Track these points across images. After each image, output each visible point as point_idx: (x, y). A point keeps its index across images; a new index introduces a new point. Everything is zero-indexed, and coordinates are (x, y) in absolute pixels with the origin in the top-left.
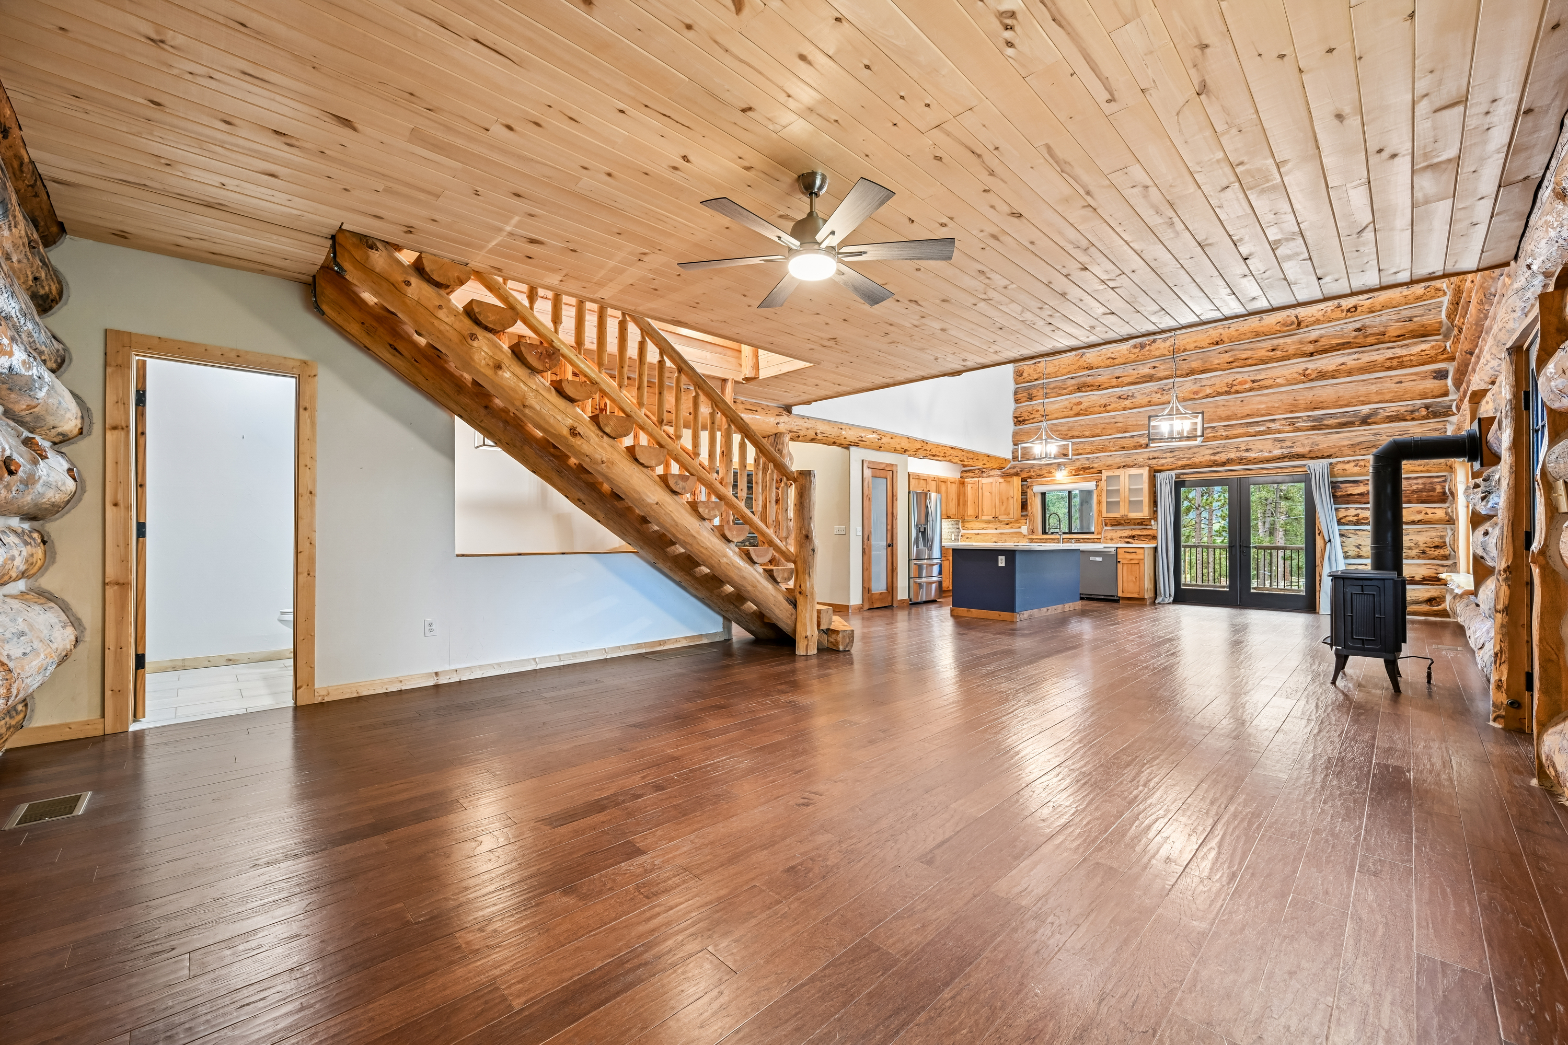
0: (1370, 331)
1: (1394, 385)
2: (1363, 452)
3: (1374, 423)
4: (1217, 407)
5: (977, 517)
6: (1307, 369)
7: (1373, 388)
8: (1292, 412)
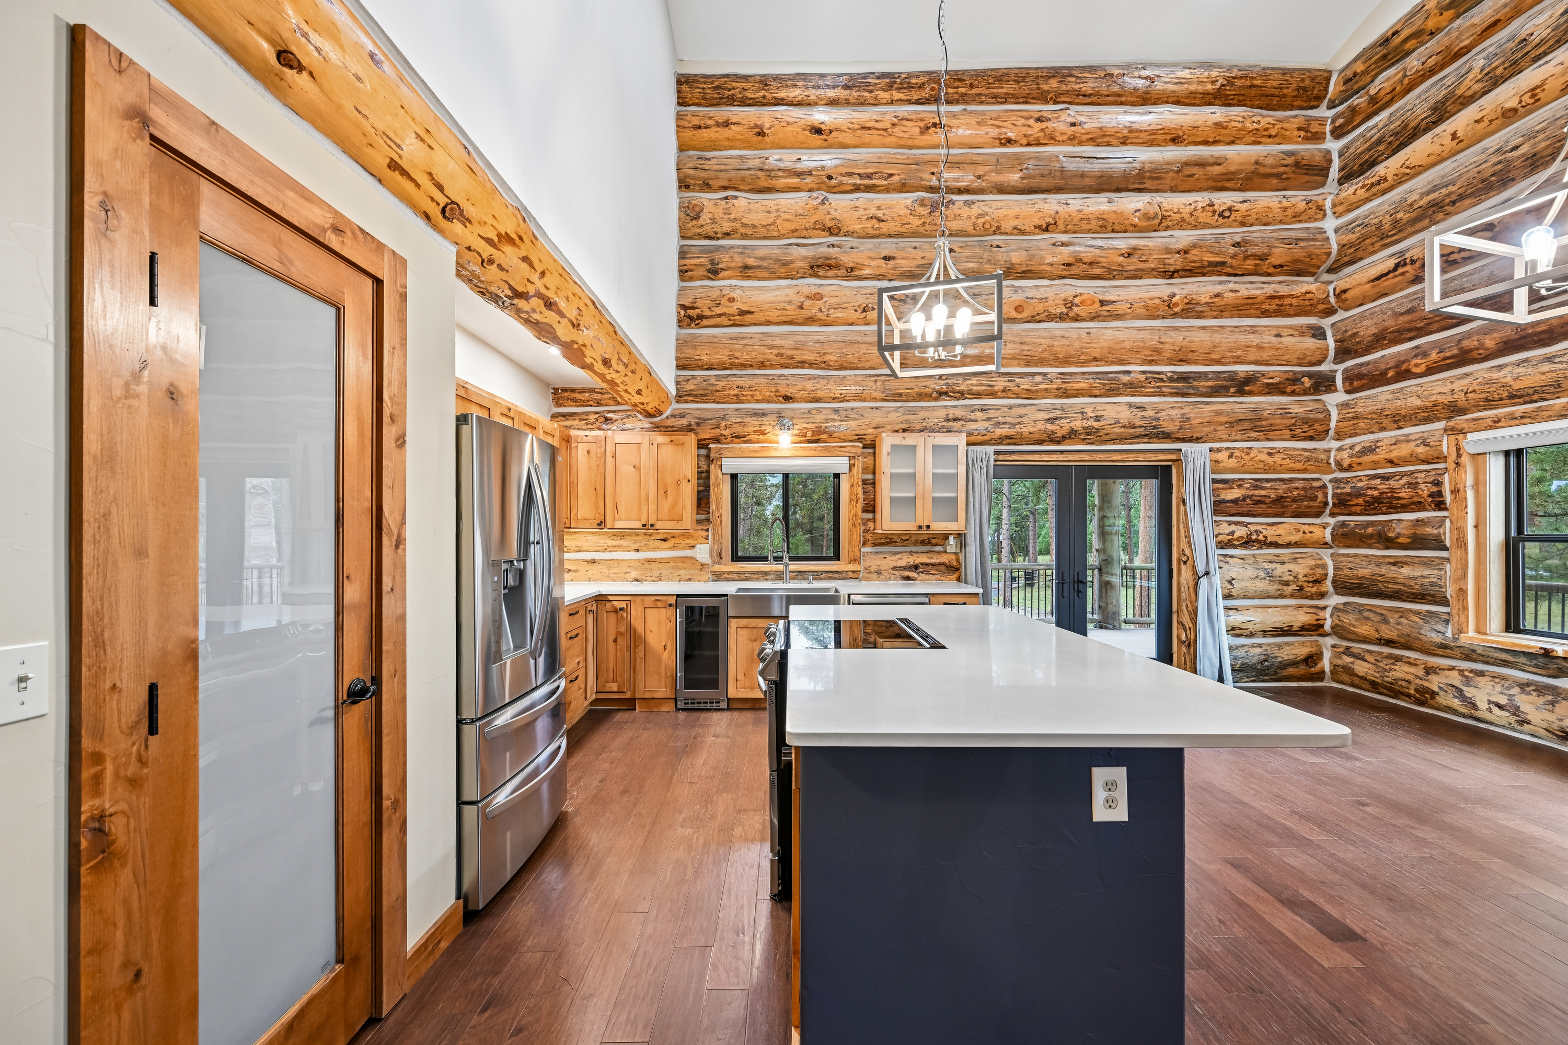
0: (1253, 250)
1: (1274, 339)
2: (1239, 436)
3: (1251, 393)
4: (1053, 338)
5: (601, 524)
6: (1174, 295)
7: (1252, 339)
8: (1151, 362)
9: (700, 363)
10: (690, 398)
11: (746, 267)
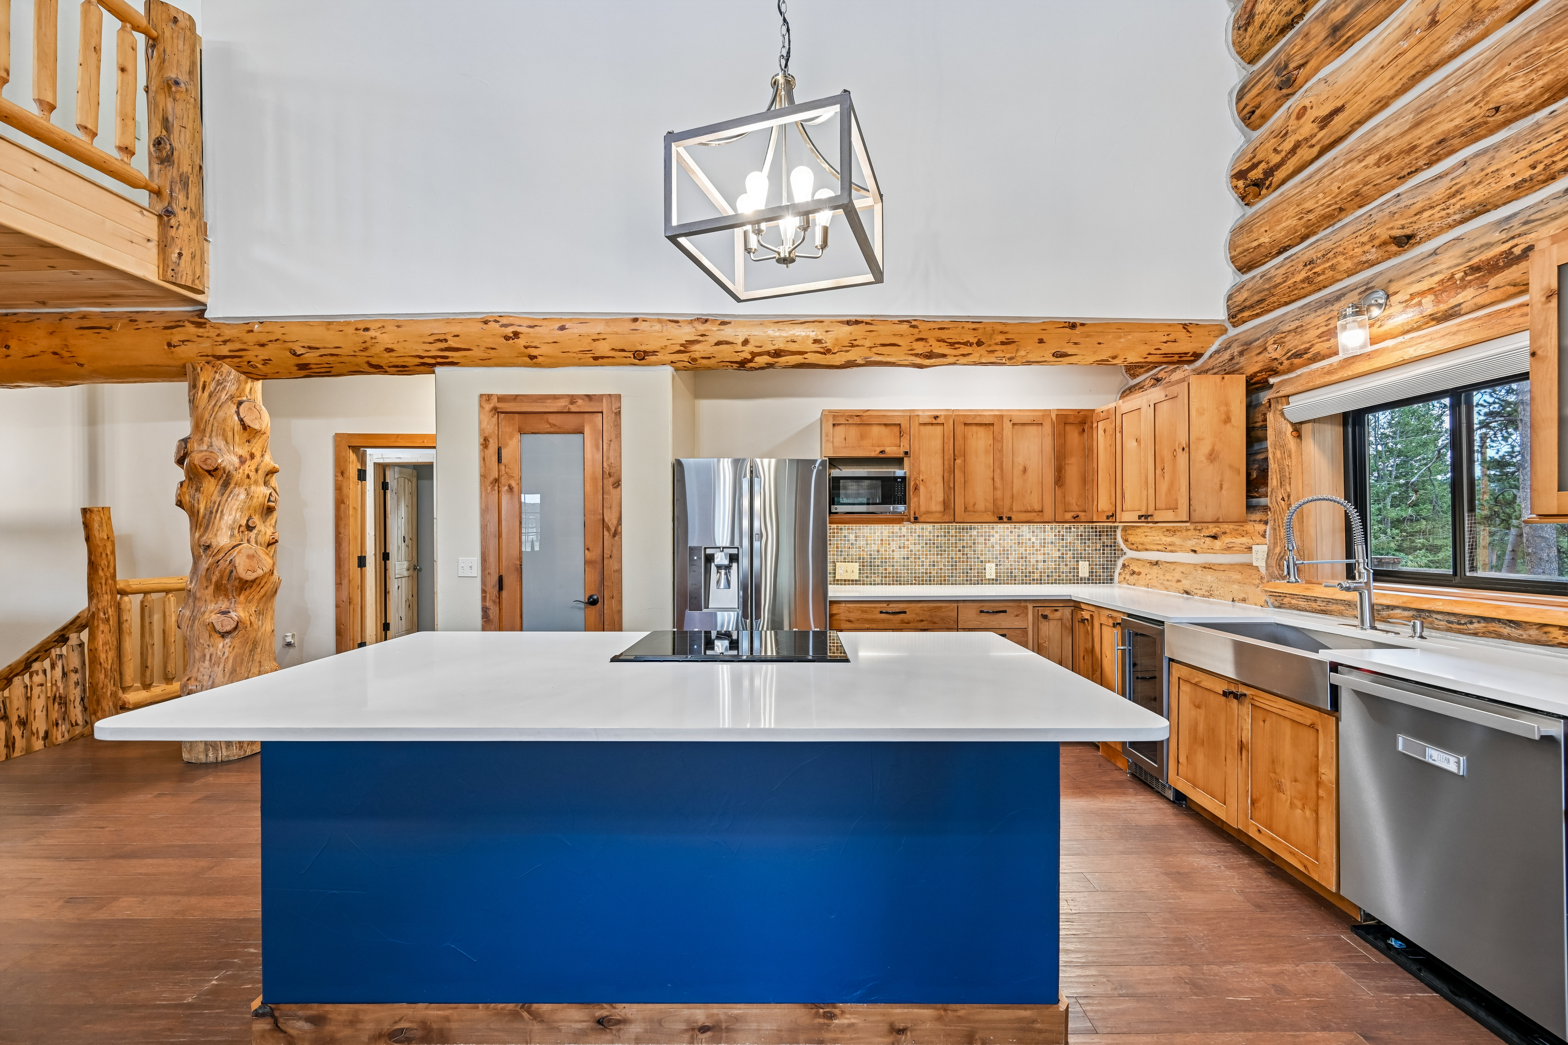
9: (1262, 249)
10: (1246, 314)
11: (1335, 29)
